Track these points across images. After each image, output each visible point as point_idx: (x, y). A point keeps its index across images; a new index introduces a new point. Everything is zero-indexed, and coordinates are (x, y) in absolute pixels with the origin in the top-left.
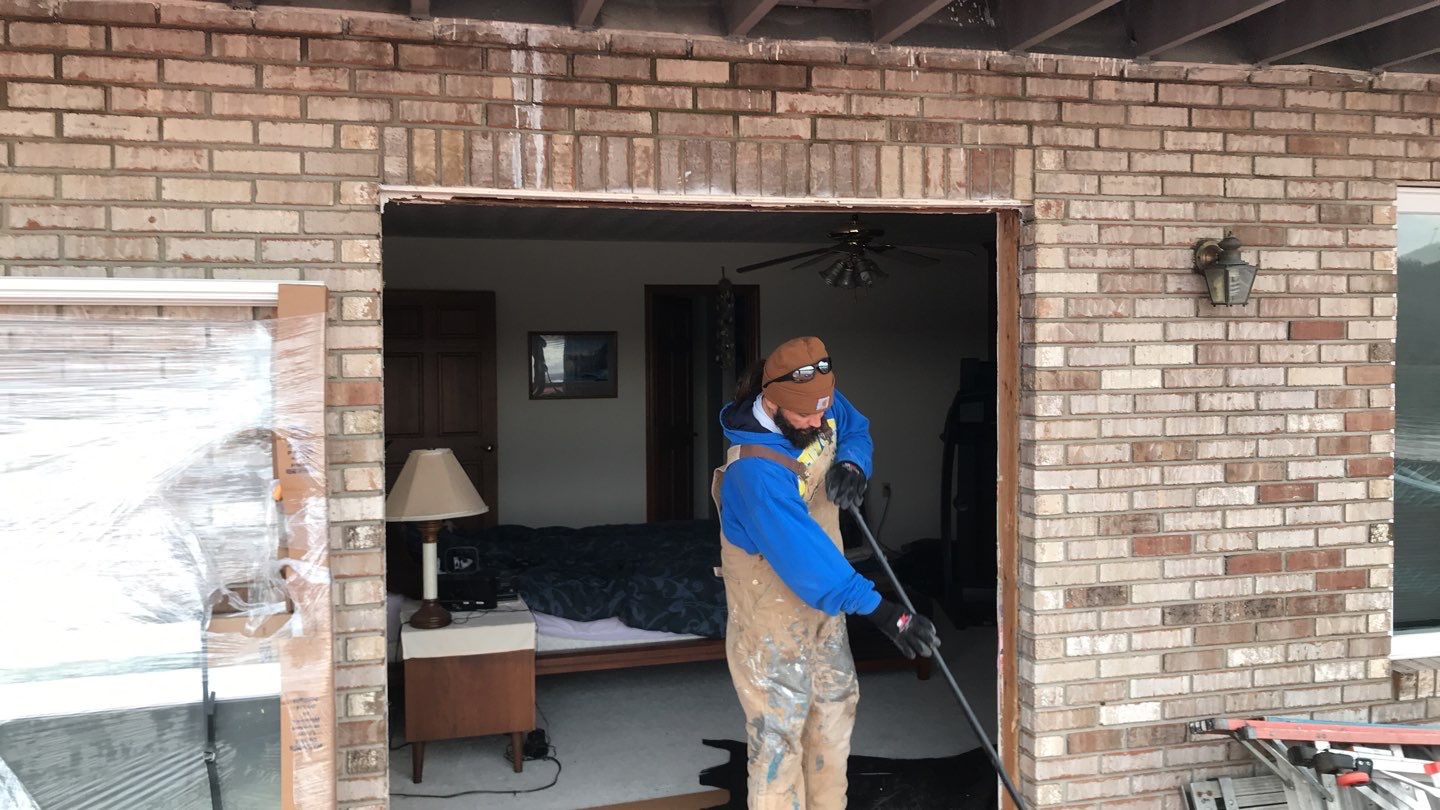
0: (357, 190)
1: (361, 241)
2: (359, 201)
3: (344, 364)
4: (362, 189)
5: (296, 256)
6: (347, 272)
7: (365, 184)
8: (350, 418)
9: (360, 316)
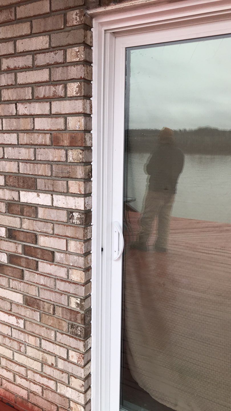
0: (74, 16)
1: (75, 48)
2: (75, 23)
3: (67, 123)
4: (76, 15)
5: (48, 62)
6: (69, 68)
7: (77, 11)
8: (70, 153)
9: (74, 94)
